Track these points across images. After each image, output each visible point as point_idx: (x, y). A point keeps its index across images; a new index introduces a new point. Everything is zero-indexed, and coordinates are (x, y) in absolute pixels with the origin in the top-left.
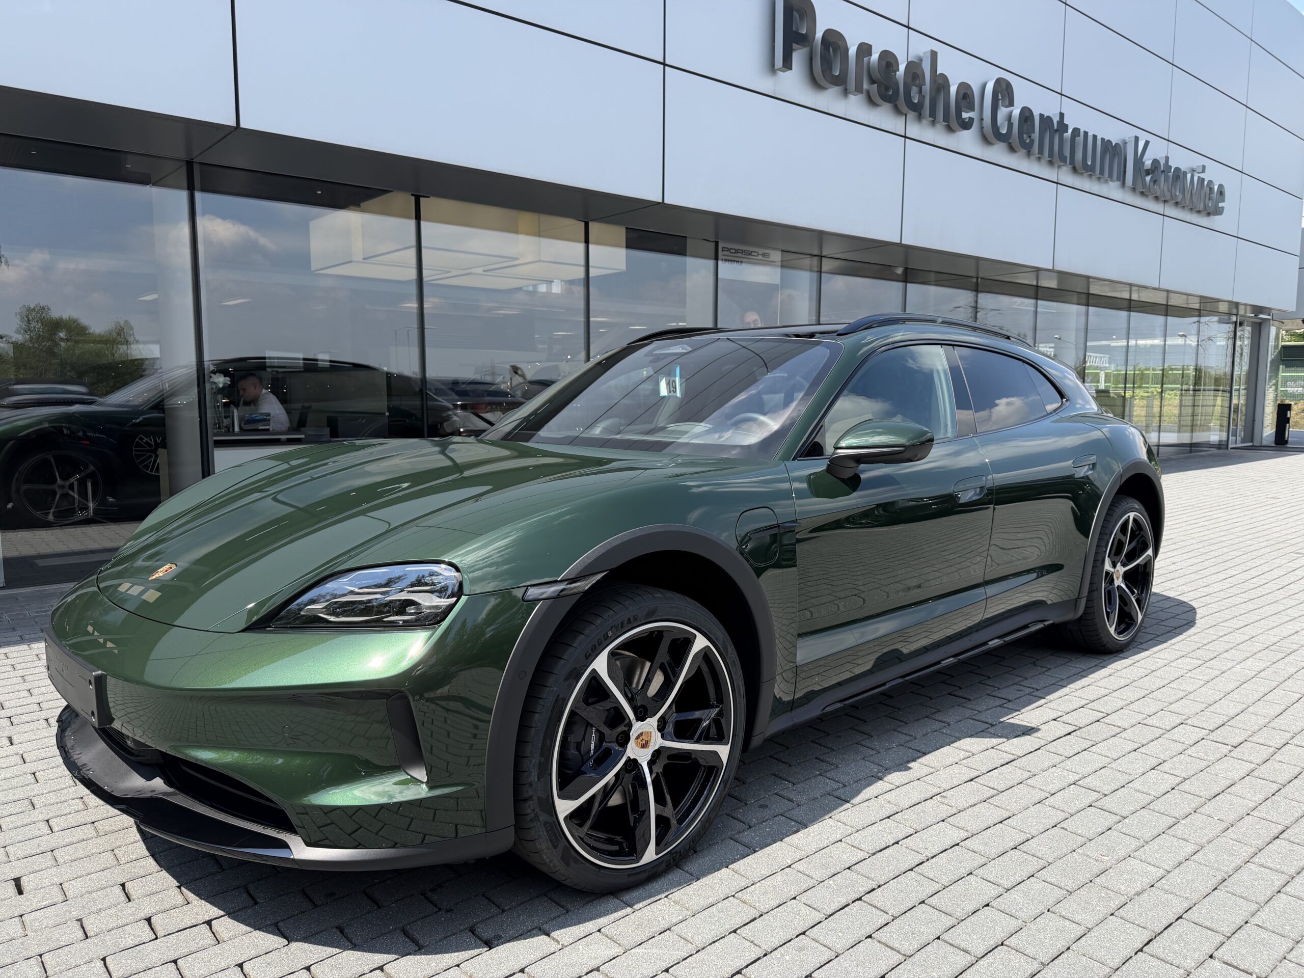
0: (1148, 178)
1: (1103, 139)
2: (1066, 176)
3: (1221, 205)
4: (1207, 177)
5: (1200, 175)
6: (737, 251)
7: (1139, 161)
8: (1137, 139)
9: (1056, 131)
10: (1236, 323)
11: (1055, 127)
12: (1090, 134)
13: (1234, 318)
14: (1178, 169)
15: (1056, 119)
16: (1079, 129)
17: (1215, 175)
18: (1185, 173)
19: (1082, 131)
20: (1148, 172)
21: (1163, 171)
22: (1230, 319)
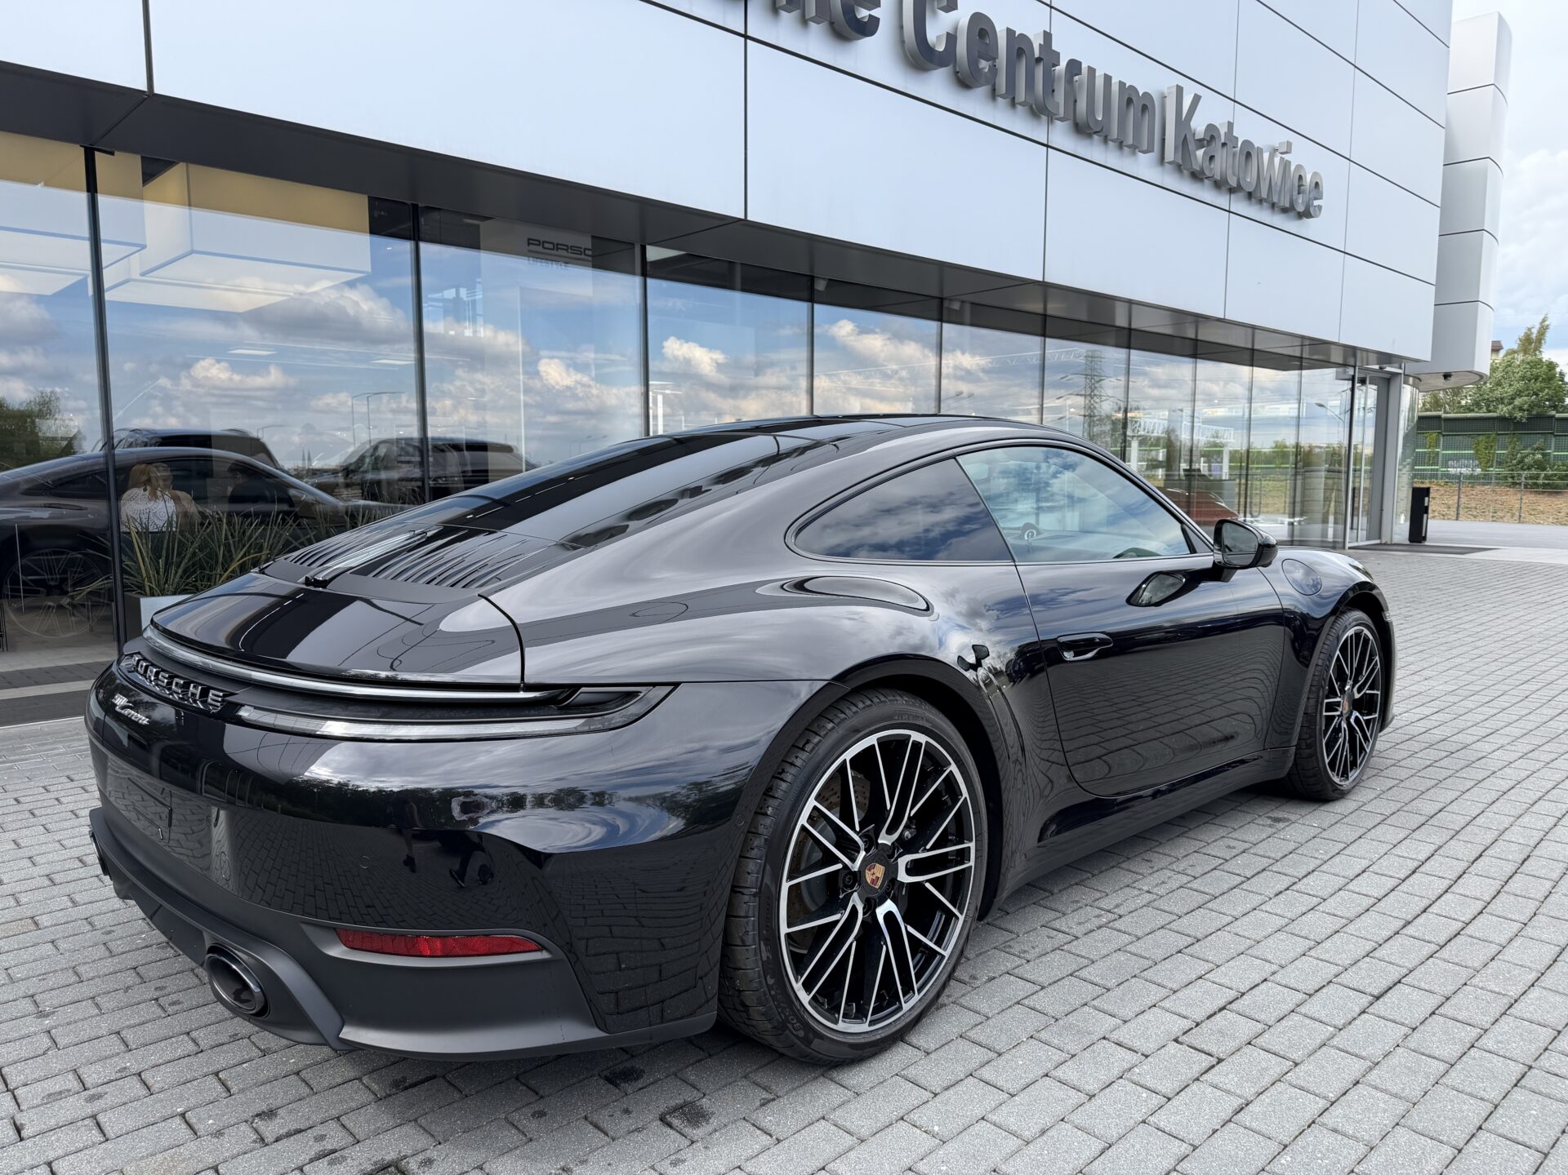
0: (1200, 153)
1: (1122, 84)
2: (1061, 135)
3: (1316, 203)
4: (1294, 159)
5: (1283, 156)
6: (557, 247)
7: (1183, 123)
8: (1180, 90)
9: (1039, 60)
10: (1353, 377)
11: (1037, 54)
12: (1099, 74)
13: (1351, 371)
14: (1247, 143)
15: (1037, 42)
16: (1080, 63)
17: (1306, 160)
18: (1260, 151)
19: (1084, 66)
20: (1200, 143)
21: (1224, 145)
22: (1345, 372)
